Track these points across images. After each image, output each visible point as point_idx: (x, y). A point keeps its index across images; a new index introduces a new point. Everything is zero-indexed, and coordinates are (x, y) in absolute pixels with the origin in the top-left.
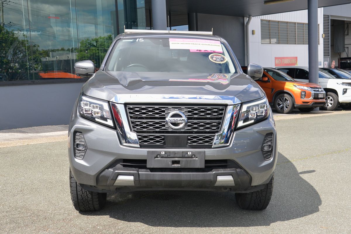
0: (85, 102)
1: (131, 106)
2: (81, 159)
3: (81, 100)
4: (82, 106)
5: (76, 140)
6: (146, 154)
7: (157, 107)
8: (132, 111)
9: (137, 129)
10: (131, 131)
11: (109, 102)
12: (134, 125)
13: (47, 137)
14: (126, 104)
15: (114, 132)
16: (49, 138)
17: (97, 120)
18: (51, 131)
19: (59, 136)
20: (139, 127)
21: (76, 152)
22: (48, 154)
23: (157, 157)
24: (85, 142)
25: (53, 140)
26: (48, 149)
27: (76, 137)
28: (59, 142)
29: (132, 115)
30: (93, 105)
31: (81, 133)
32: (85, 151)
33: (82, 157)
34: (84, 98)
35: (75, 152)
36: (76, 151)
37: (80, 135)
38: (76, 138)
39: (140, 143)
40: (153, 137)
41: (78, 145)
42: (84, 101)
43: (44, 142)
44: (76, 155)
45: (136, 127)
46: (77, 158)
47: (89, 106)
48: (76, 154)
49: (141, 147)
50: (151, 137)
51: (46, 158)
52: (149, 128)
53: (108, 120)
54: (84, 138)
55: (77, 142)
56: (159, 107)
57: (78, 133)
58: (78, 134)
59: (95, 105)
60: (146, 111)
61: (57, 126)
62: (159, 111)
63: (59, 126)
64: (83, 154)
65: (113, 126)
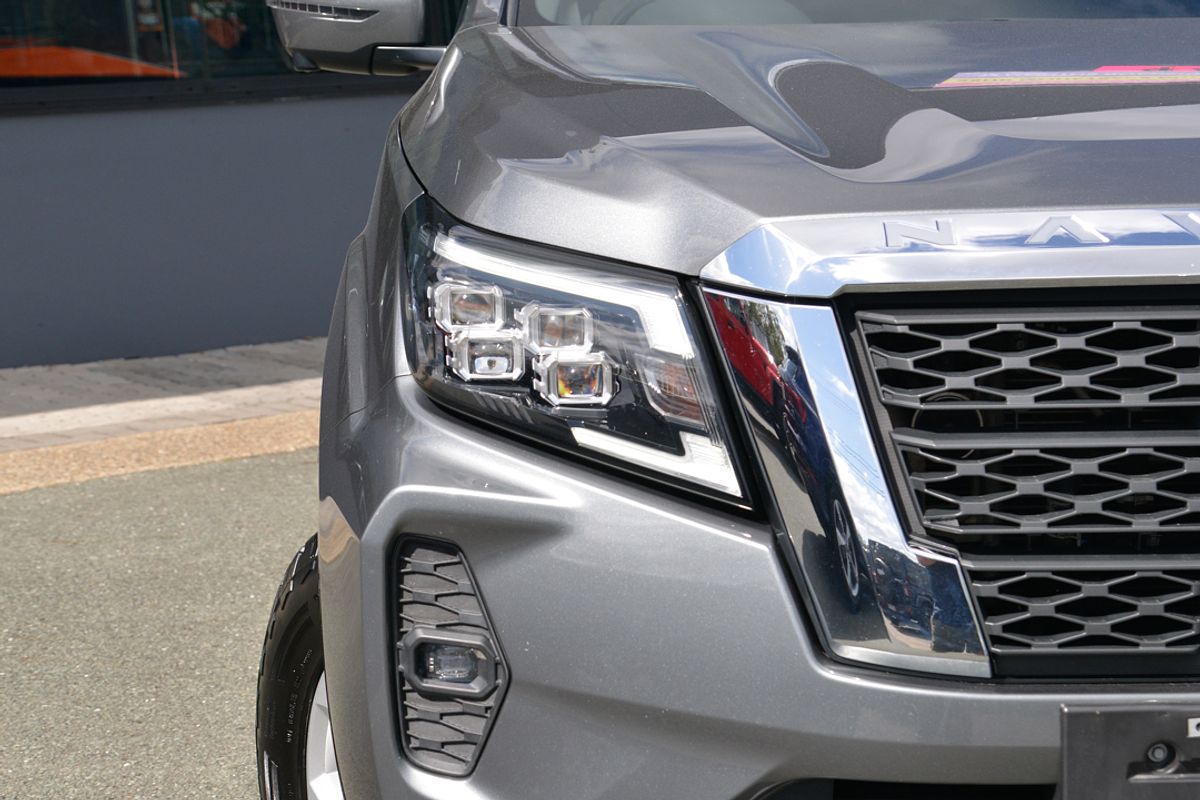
0: (465, 288)
1: (899, 323)
2: (458, 768)
3: (428, 270)
4: (446, 323)
5: (408, 612)
6: (1050, 736)
7: (1125, 319)
8: (907, 362)
9: (964, 521)
10: (908, 539)
11: (687, 285)
12: (930, 485)
13: (30, 441)
14: (849, 305)
15: (752, 547)
16: (42, 450)
17: (583, 436)
18: (53, 405)
19: (105, 433)
20: (979, 506)
21: (411, 714)
22: (59, 575)
23: (1149, 766)
24: (490, 625)
25: (74, 466)
26: (55, 540)
27: (409, 583)
28: (118, 479)
29: (911, 400)
30: (544, 309)
31: (450, 548)
32: (490, 702)
33: (468, 753)
34: (450, 249)
35: (405, 708)
36: (413, 700)
37: (440, 572)
38: (407, 597)
39: (996, 640)
40: (1112, 589)
41: (423, 649)
42: (458, 272)
43: (21, 488)
44: (408, 737)
45: (956, 507)
46: (424, 758)
47: (500, 321)
48: (415, 729)
49: (1004, 674)
50: (1091, 589)
51: (56, 606)
52: (1071, 506)
53: (687, 438)
54: (477, 592)
55: (421, 628)
56: (1145, 323)
57: (419, 551)
58: (422, 559)
59: (554, 314)
60: (1033, 362)
61: (80, 369)
62: (1149, 360)
63: (92, 370)
64: (476, 727)
65: (739, 494)
